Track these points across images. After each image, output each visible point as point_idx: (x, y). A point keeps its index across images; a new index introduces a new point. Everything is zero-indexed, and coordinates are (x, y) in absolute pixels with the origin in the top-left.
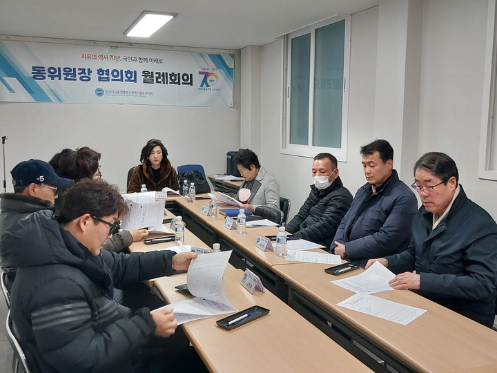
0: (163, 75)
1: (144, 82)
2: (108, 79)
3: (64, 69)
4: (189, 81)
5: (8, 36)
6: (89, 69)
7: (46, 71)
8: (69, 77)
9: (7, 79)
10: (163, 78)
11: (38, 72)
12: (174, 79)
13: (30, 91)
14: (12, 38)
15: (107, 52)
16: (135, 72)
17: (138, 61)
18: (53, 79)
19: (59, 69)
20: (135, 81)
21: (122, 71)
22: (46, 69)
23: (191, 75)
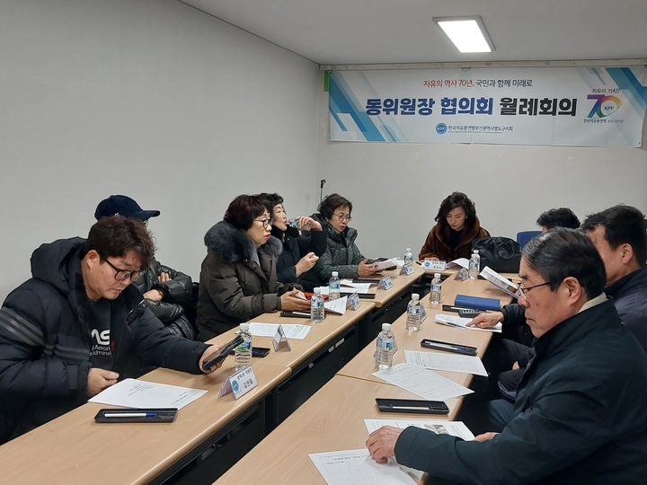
0: (531, 103)
1: (502, 113)
2: (453, 111)
3: (402, 102)
4: (570, 110)
5: (346, 65)
6: (431, 100)
7: (382, 105)
8: (407, 111)
9: (340, 115)
10: (531, 106)
11: (373, 105)
12: (548, 107)
13: (363, 129)
14: (350, 67)
15: (456, 76)
16: (491, 100)
17: (497, 84)
18: (388, 113)
19: (397, 100)
20: (490, 112)
21: (473, 99)
22: (382, 102)
23: (575, 101)
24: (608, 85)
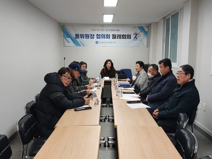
0: (120, 36)
1: (113, 38)
2: (100, 38)
3: (85, 35)
4: (129, 37)
5: (68, 24)
6: (93, 34)
8: (87, 37)
9: (67, 38)
11: (77, 36)
12: (124, 37)
13: (74, 43)
14: (69, 25)
15: (100, 28)
16: (110, 35)
17: (111, 31)
18: (81, 38)
20: (109, 38)
21: (105, 35)
22: (80, 35)
23: (130, 35)
24: (138, 31)
